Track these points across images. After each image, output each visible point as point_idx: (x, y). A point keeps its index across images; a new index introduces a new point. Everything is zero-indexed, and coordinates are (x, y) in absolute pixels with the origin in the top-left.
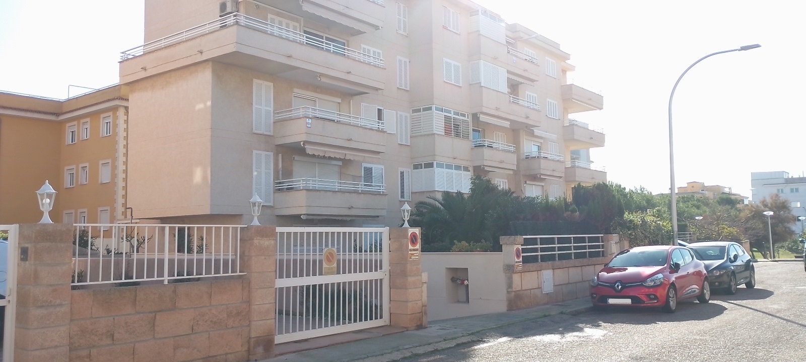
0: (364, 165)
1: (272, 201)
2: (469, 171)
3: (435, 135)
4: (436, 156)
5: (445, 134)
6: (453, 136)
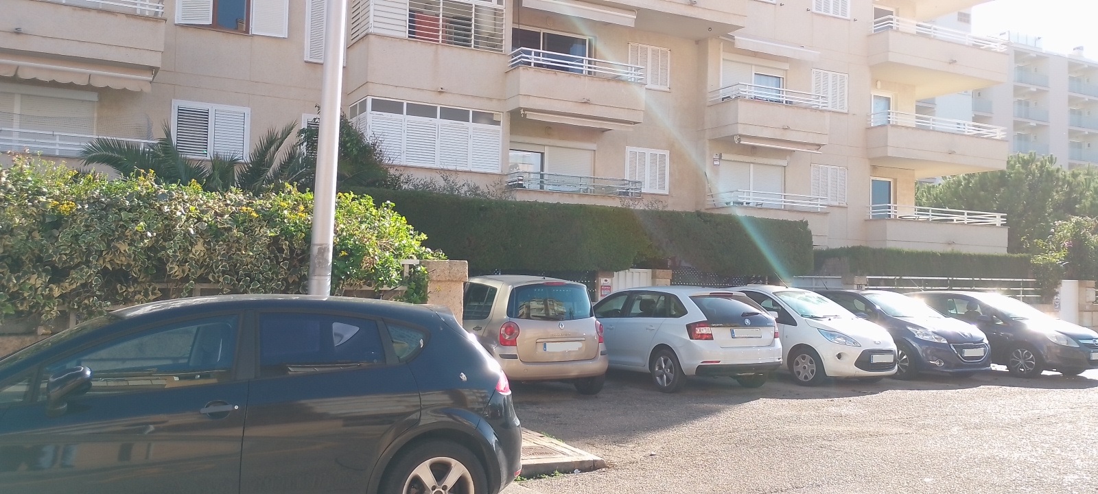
0: (179, 103)
2: (498, 123)
3: (372, 38)
4: (370, 85)
5: (409, 37)
6: (442, 42)
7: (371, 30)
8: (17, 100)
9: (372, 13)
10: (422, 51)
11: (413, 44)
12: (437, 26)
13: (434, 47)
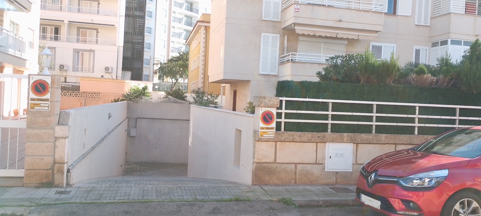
0: (372, 44)
1: (277, 71)
3: (452, 15)
4: (451, 34)
5: (465, 13)
6: (478, 14)
7: (451, 11)
8: (322, 44)
9: (452, 4)
10: (470, 19)
11: (467, 16)
12: (475, 8)
13: (475, 17)
